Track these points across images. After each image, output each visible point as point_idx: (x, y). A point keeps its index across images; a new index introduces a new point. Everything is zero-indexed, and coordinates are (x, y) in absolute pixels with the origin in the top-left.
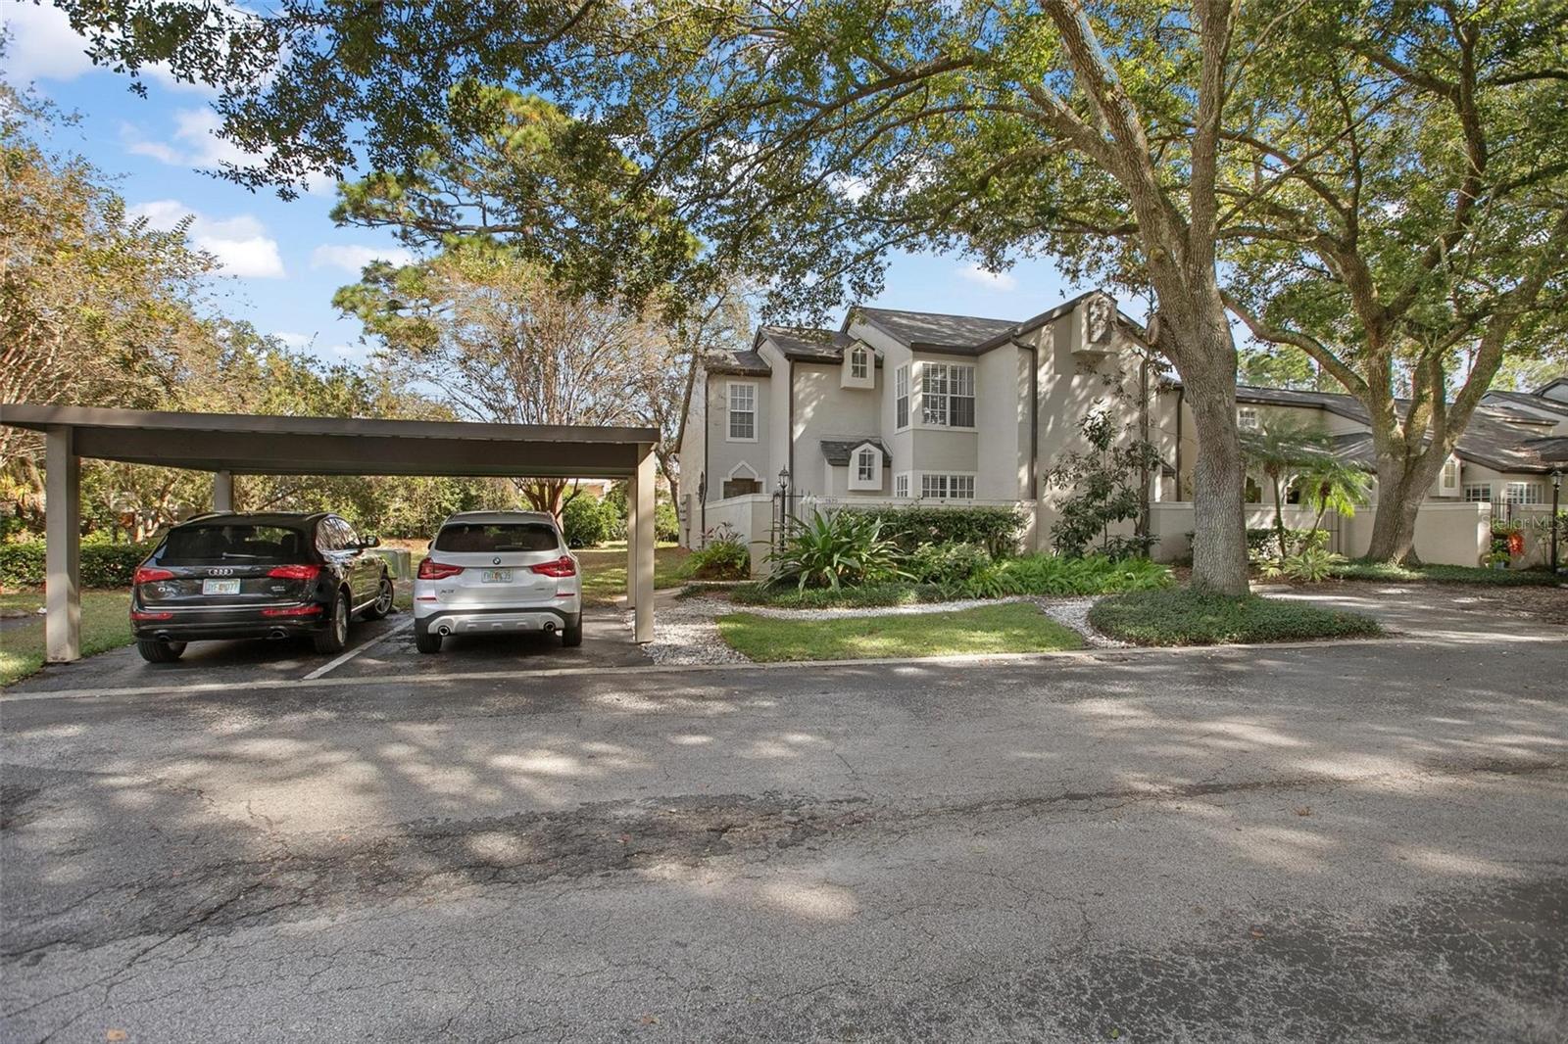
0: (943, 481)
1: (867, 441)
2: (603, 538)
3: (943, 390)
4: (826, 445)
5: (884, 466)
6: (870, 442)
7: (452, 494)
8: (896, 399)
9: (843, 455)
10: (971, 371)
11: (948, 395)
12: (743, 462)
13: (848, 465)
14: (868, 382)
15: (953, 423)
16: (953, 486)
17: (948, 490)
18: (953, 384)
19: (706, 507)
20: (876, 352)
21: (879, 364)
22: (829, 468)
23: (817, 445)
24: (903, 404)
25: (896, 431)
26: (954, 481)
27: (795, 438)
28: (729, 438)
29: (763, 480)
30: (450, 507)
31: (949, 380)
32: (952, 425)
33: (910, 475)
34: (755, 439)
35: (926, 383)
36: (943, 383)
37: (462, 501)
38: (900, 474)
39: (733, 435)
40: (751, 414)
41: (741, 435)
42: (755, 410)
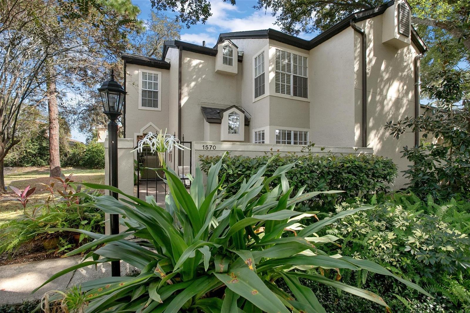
0: (289, 134)
1: (234, 106)
3: (289, 71)
4: (205, 110)
5: (245, 125)
6: (237, 107)
7: (34, 145)
8: (254, 77)
9: (217, 116)
10: (305, 58)
11: (292, 74)
12: (150, 123)
13: (220, 123)
14: (233, 69)
15: (295, 94)
16: (295, 138)
17: (292, 140)
18: (295, 67)
20: (239, 50)
21: (240, 59)
22: (207, 125)
23: (198, 110)
24: (260, 81)
25: (254, 100)
26: (295, 135)
27: (182, 104)
28: (140, 107)
30: (32, 151)
31: (292, 62)
32: (294, 95)
33: (267, 130)
34: (159, 108)
35: (277, 63)
36: (289, 65)
37: (39, 149)
38: (257, 130)
39: (144, 105)
40: (157, 92)
41: (150, 106)
42: (159, 90)
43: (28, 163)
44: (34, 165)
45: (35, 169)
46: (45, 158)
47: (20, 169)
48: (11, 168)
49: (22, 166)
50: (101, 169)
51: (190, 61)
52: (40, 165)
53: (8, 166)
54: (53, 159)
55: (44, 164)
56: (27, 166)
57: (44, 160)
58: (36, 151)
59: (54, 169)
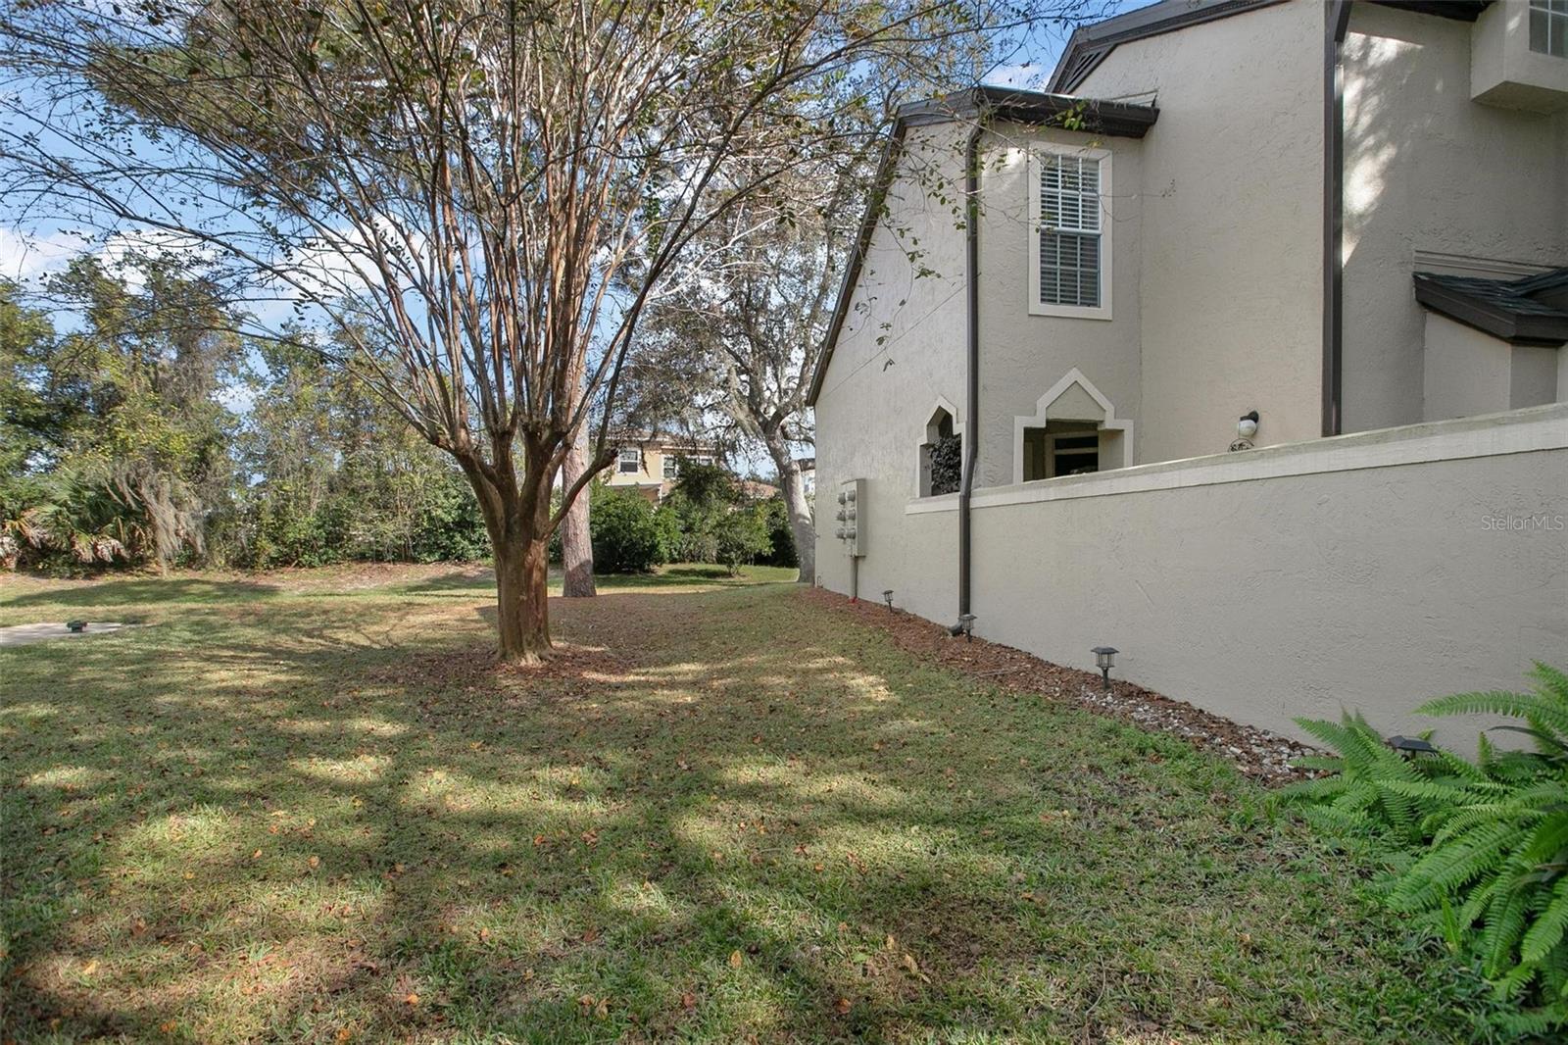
2: (660, 561)
12: (1074, 375)
19: (975, 502)
28: (1037, 306)
29: (1127, 425)
30: (443, 516)
34: (1104, 310)
39: (1047, 296)
40: (1094, 241)
41: (1069, 299)
42: (1104, 227)
43: (431, 553)
44: (444, 558)
45: (451, 569)
46: (475, 537)
47: (413, 568)
48: (390, 566)
49: (415, 561)
50: (633, 573)
51: (1367, 47)
52: (461, 558)
53: (382, 560)
54: (576, 534)
55: (472, 554)
56: (428, 560)
57: (472, 542)
58: (454, 514)
59: (576, 569)
